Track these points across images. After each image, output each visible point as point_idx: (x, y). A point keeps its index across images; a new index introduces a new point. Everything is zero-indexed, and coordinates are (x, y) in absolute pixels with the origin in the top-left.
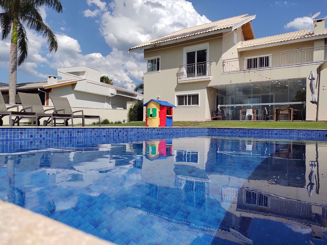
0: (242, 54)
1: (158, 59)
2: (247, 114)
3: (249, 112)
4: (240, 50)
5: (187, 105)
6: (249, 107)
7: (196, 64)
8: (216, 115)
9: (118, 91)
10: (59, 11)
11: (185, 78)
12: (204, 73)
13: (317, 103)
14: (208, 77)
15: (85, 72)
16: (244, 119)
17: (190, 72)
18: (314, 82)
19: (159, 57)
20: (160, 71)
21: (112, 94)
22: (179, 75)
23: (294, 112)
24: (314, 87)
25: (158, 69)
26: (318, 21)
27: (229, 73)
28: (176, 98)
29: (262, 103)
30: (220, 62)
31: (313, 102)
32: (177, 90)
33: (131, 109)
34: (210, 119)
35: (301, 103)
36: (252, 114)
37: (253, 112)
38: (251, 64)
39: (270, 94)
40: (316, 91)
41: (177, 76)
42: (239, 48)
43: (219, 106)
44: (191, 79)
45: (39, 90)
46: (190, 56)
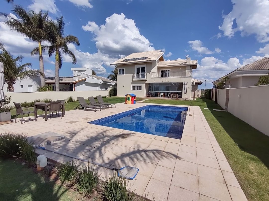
0: (159, 68)
1: (124, 69)
2: (161, 95)
3: (162, 94)
4: (158, 67)
5: (137, 90)
6: (162, 92)
7: (140, 73)
8: (149, 95)
9: (104, 82)
10: (78, 46)
11: (135, 79)
12: (144, 77)
13: (186, 93)
14: (145, 79)
15: (85, 71)
16: (160, 97)
17: (138, 76)
18: (185, 86)
19: (124, 68)
20: (124, 75)
21: (101, 83)
22: (133, 77)
23: (178, 96)
24: (185, 88)
25: (124, 74)
26: (188, 58)
27: (154, 78)
28: (132, 87)
29: (166, 91)
30: (151, 73)
31: (185, 93)
32: (132, 83)
33: (110, 90)
34: (146, 96)
35: (181, 92)
36: (163, 95)
37: (163, 94)
38: (162, 75)
39: (170, 86)
40: (186, 89)
41: (132, 77)
42: (157, 66)
43: (150, 91)
44: (138, 79)
45: (71, 83)
46: (138, 70)
